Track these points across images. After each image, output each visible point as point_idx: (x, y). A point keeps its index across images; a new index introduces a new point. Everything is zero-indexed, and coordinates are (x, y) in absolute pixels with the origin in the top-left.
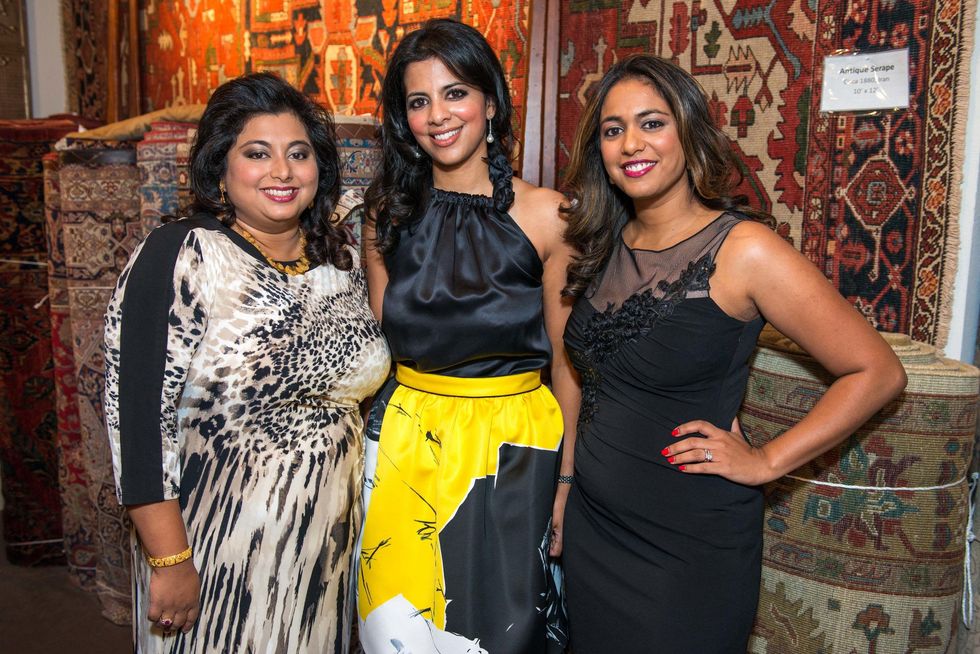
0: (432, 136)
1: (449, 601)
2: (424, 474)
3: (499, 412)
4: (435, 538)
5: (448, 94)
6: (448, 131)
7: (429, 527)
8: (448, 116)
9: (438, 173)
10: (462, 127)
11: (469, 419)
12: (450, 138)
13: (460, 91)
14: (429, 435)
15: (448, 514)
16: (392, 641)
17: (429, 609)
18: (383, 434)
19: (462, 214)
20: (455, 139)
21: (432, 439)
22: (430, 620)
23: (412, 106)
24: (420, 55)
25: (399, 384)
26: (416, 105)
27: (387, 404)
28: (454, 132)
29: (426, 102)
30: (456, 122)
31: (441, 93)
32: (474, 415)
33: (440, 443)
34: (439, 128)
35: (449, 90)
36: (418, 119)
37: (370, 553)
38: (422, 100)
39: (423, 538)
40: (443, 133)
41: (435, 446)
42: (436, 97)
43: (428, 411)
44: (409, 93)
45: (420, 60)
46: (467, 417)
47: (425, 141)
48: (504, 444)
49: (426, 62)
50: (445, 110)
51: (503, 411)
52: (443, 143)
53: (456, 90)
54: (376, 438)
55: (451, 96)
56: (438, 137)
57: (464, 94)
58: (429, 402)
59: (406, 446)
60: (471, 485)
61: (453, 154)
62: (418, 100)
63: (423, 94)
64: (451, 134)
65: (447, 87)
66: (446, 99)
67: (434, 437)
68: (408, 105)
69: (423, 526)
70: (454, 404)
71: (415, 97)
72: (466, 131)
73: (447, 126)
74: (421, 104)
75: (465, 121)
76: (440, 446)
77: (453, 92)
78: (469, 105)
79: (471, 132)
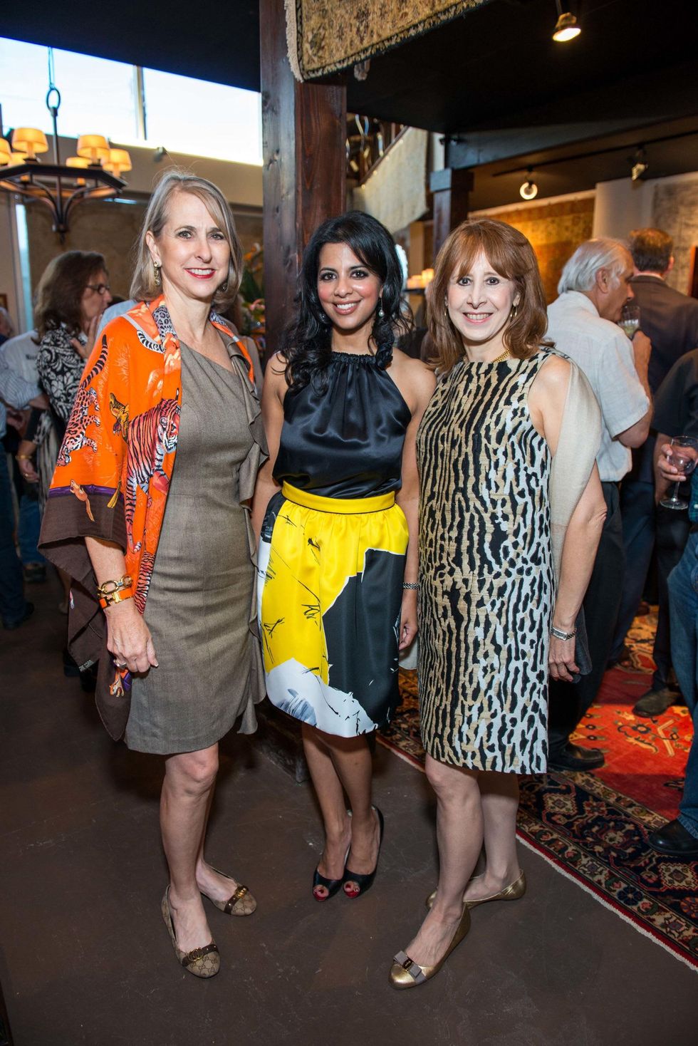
0: (335, 304)
1: (331, 665)
2: (309, 571)
3: (366, 524)
4: (319, 617)
5: (353, 273)
6: (348, 303)
7: (312, 609)
8: (350, 291)
9: (337, 337)
10: (360, 301)
11: (343, 531)
12: (349, 308)
13: (363, 272)
14: (310, 541)
15: (329, 603)
16: (289, 690)
17: (318, 668)
18: (274, 538)
19: (353, 370)
20: (353, 311)
21: (313, 545)
22: (319, 676)
23: (323, 278)
24: (336, 239)
25: (286, 499)
26: (326, 278)
27: (277, 515)
28: (353, 305)
29: (334, 277)
30: (355, 297)
31: (347, 272)
32: (346, 529)
33: (319, 548)
34: (343, 300)
35: (354, 270)
36: (326, 289)
37: (272, 627)
38: (331, 275)
39: (308, 618)
40: (345, 304)
41: (315, 550)
42: (343, 274)
43: (310, 523)
44: (322, 268)
45: (334, 243)
46: (341, 529)
47: (329, 308)
48: (369, 550)
49: (338, 244)
50: (348, 286)
51: (368, 525)
52: (343, 312)
53: (360, 272)
54: (269, 541)
55: (355, 275)
56: (340, 307)
57: (366, 275)
58: (311, 516)
59: (295, 550)
60: (346, 582)
61: (349, 322)
62: (328, 274)
63: (333, 270)
64: (350, 305)
65: (353, 268)
66: (351, 276)
67: (314, 543)
68: (319, 277)
69: (308, 608)
70: (331, 519)
71: (327, 271)
72: (362, 304)
73: (348, 299)
74: (330, 278)
75: (363, 297)
76: (319, 550)
77: (356, 272)
78: (367, 285)
79: (366, 306)
